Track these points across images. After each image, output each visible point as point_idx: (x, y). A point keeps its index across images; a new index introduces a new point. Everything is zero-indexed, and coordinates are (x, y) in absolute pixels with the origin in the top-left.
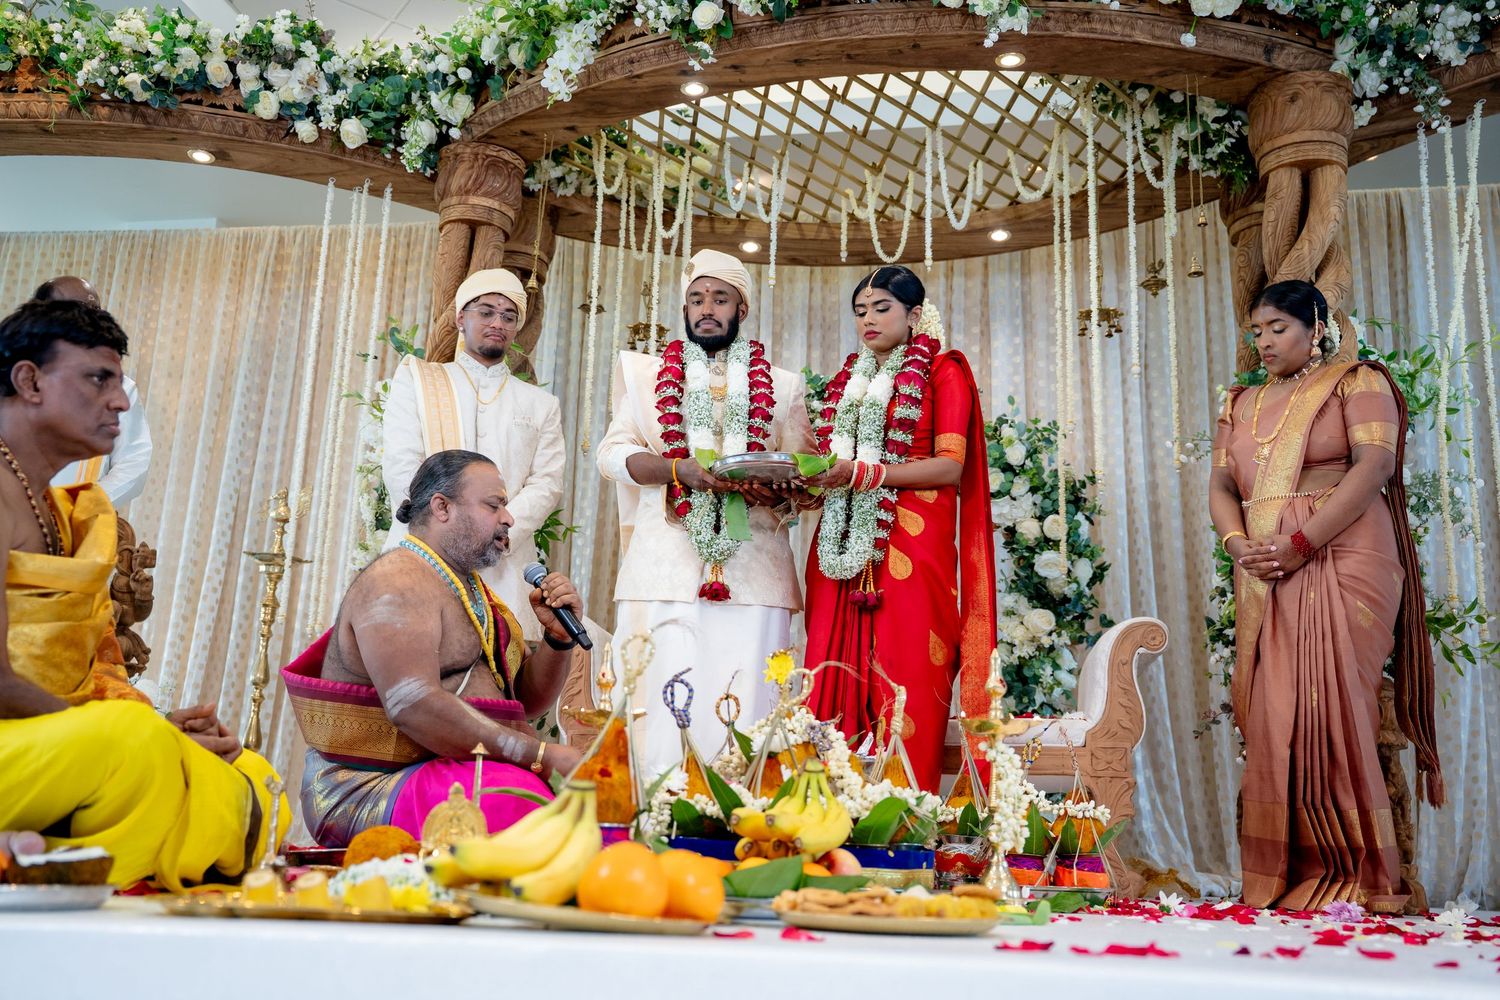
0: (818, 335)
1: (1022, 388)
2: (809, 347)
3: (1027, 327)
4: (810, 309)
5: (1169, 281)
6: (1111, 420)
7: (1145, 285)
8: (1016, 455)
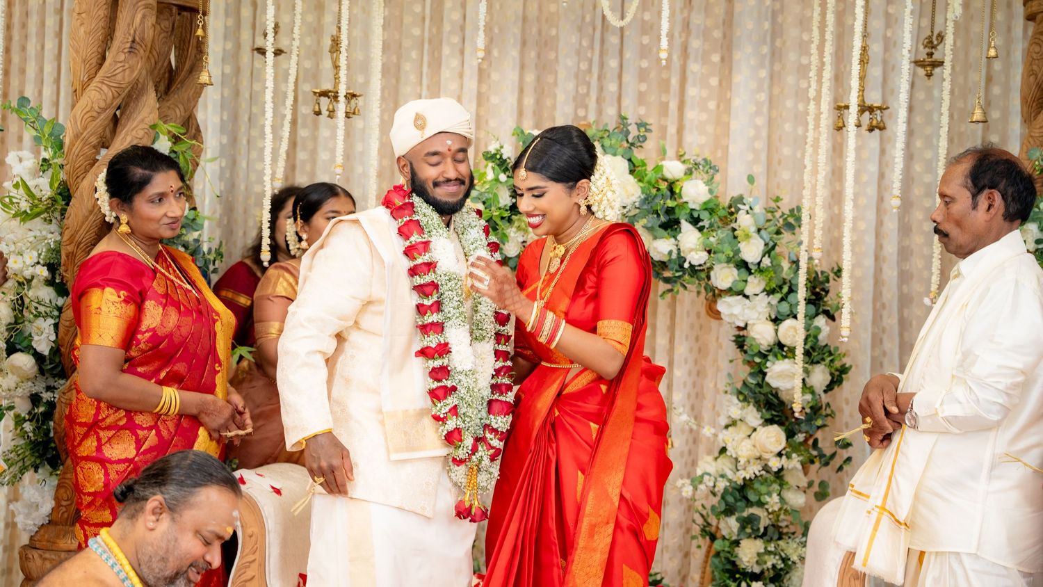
0: (533, 54)
1: (764, 133)
2: (523, 67)
3: (776, 55)
4: (525, 19)
5: (948, 65)
6: (865, 178)
7: (917, 63)
8: (752, 251)
